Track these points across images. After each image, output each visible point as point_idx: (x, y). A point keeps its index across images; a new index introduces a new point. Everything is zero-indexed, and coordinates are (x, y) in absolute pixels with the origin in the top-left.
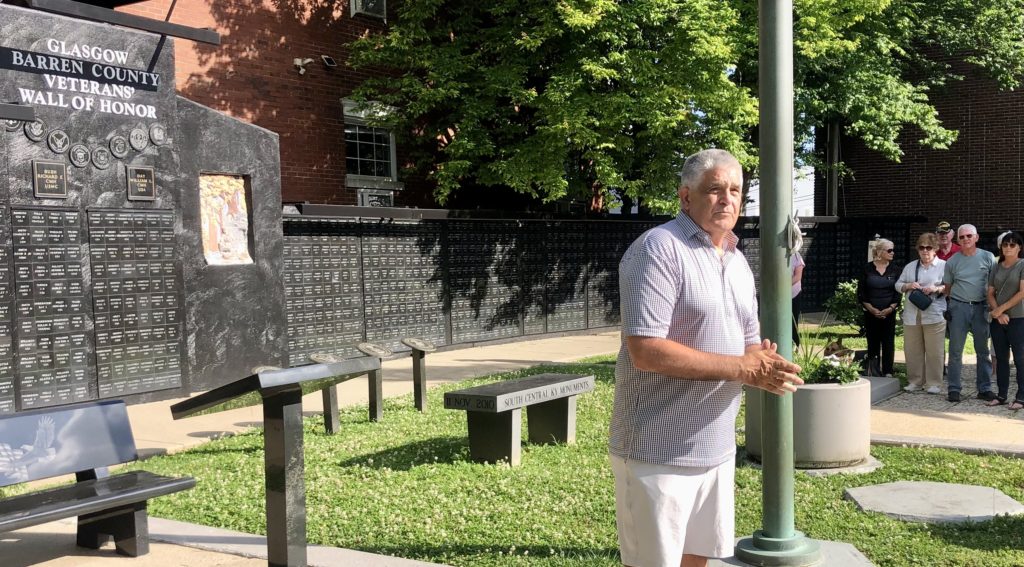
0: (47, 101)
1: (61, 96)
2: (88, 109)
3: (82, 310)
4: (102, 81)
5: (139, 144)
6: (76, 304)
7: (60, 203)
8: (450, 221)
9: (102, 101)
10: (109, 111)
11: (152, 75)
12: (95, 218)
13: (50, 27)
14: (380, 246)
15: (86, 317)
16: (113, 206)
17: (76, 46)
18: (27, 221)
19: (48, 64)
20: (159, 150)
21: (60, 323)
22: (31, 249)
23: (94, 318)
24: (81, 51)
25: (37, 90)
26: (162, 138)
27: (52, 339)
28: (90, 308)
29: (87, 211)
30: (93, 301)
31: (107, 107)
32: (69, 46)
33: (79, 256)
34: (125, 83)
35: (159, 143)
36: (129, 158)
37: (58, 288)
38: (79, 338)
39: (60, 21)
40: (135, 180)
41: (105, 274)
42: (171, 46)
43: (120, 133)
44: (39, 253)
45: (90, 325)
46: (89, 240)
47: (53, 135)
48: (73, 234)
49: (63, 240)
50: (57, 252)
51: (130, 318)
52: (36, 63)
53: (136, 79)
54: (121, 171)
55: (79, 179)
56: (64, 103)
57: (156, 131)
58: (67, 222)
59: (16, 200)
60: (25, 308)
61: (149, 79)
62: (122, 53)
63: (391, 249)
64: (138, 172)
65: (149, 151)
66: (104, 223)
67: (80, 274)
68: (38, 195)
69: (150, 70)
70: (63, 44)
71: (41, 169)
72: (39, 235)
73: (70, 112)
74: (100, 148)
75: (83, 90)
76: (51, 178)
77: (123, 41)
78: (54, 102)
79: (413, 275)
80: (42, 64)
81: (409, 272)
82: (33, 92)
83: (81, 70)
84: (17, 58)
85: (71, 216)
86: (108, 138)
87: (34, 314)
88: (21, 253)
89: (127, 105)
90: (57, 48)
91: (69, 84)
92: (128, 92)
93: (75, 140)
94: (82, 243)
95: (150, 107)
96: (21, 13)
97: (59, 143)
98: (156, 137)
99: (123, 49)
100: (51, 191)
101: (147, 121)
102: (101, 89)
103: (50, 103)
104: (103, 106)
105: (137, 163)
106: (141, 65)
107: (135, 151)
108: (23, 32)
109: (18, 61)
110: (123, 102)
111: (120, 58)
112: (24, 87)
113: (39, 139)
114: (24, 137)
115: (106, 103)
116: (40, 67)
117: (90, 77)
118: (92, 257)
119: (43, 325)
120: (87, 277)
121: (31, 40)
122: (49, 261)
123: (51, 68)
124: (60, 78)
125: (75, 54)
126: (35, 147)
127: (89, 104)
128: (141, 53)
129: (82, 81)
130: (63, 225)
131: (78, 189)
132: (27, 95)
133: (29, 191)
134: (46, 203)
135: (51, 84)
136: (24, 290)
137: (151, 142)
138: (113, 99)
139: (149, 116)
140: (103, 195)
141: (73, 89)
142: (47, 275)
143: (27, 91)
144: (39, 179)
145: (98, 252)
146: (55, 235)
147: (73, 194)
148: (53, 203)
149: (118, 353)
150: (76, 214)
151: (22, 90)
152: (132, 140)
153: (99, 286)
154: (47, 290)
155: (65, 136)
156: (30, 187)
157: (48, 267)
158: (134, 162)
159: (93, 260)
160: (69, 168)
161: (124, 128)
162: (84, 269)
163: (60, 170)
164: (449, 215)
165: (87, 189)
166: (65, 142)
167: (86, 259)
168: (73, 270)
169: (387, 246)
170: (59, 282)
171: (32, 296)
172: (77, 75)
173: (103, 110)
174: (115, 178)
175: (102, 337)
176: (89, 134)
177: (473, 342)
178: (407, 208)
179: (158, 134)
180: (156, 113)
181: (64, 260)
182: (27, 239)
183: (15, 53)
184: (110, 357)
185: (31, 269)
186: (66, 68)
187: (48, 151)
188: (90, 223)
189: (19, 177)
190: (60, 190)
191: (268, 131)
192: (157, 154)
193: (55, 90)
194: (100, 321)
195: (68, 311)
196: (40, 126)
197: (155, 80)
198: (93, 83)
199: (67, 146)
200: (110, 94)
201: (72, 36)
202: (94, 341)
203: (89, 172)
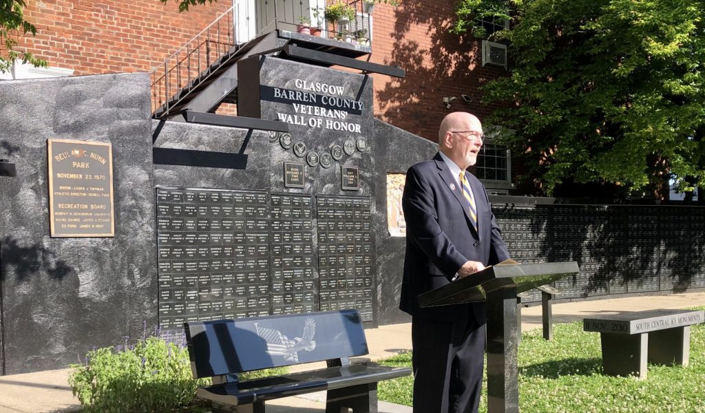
0: (294, 122)
1: (302, 118)
2: (319, 126)
3: (311, 264)
4: (328, 107)
5: (349, 151)
6: (308, 260)
7: (300, 191)
8: (556, 206)
9: (327, 121)
10: (331, 128)
11: (359, 103)
12: (321, 201)
13: (297, 72)
14: (505, 225)
15: (314, 269)
16: (332, 194)
17: (312, 84)
18: (280, 203)
19: (295, 96)
20: (362, 155)
21: (298, 273)
22: (282, 222)
23: (319, 271)
24: (315, 87)
25: (288, 114)
26: (364, 147)
27: (293, 284)
28: (317, 264)
29: (316, 197)
30: (319, 260)
31: (330, 125)
32: (308, 84)
33: (311, 228)
34: (341, 109)
35: (362, 150)
36: (343, 161)
37: (297, 249)
38: (309, 284)
39: (303, 67)
40: (346, 176)
41: (327, 240)
42: (371, 81)
43: (338, 143)
44: (287, 224)
45: (316, 275)
46: (317, 216)
47: (296, 145)
48: (307, 212)
49: (302, 216)
50: (297, 224)
51: (341, 271)
52: (288, 96)
53: (349, 105)
54: (338, 171)
55: (311, 175)
56: (304, 123)
57: (360, 141)
58: (304, 203)
59: (274, 189)
60: (277, 262)
61: (357, 105)
62: (340, 88)
63: (513, 227)
64: (349, 170)
65: (356, 156)
66: (327, 205)
67: (311, 239)
68: (287, 185)
69: (357, 100)
70: (305, 82)
71: (289, 167)
72: (286, 212)
73: (307, 129)
74: (325, 154)
75: (315, 114)
76: (295, 174)
77: (341, 79)
78: (298, 122)
79: (528, 247)
80: (291, 96)
81: (525, 244)
82: (286, 115)
83: (315, 100)
84: (277, 93)
85: (306, 200)
86: (330, 147)
87: (283, 266)
88: (276, 225)
89: (342, 124)
90: (301, 85)
91: (307, 110)
92: (343, 115)
93: (310, 148)
94: (313, 218)
95: (357, 125)
96: (280, 63)
97: (301, 150)
98: (360, 146)
99: (341, 85)
100: (295, 183)
101: (354, 134)
102: (327, 113)
103: (296, 123)
104: (328, 124)
105: (348, 164)
106: (352, 95)
107: (347, 156)
108: (281, 75)
109: (278, 94)
110: (340, 122)
111: (340, 91)
112: (281, 112)
113: (288, 147)
114: (280, 147)
115: (330, 122)
116: (290, 98)
117: (320, 105)
118: (319, 228)
119: (288, 274)
120: (315, 242)
121: (286, 81)
122: (292, 231)
123: (297, 99)
124: (302, 106)
125: (312, 89)
126: (286, 153)
127: (319, 123)
128: (352, 87)
129: (316, 108)
130: (302, 206)
131: (311, 182)
132: (282, 117)
133: (281, 183)
134: (291, 191)
135: (296, 110)
136: (277, 249)
137: (357, 149)
138: (334, 120)
139: (356, 131)
140: (327, 186)
141: (310, 113)
142: (291, 240)
143: (282, 115)
144: (288, 175)
145: (322, 225)
146: (296, 212)
147: (308, 185)
148: (295, 191)
149: (333, 295)
150: (309, 199)
151: (279, 114)
152: (345, 148)
153: (323, 248)
154: (291, 250)
155: (304, 145)
156: (282, 180)
157: (292, 235)
158: (346, 163)
159: (320, 231)
160: (306, 167)
161: (340, 139)
162: (313, 237)
163: (300, 168)
164: (556, 202)
165: (317, 182)
166: (304, 150)
167: (315, 230)
168: (307, 237)
169: (510, 225)
170: (298, 245)
171: (282, 253)
172: (313, 104)
173: (328, 127)
174: (334, 174)
175: (323, 283)
176: (318, 144)
177: (571, 298)
178: (526, 196)
179: (362, 144)
180: (361, 129)
181: (301, 230)
182: (280, 214)
183: (276, 89)
184: (328, 298)
185: (282, 235)
186: (306, 99)
187: (293, 156)
188: (318, 205)
189: (276, 173)
190: (300, 183)
191: (432, 142)
192: (361, 158)
193: (299, 114)
194: (323, 272)
195: (303, 265)
196: (289, 138)
197: (360, 106)
198: (322, 108)
199: (305, 152)
200: (332, 116)
201: (311, 77)
202: (319, 288)
203: (318, 170)
